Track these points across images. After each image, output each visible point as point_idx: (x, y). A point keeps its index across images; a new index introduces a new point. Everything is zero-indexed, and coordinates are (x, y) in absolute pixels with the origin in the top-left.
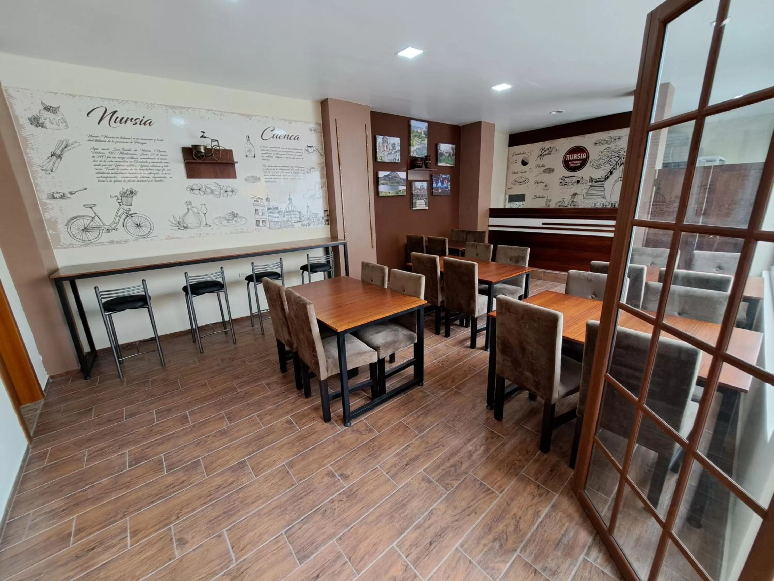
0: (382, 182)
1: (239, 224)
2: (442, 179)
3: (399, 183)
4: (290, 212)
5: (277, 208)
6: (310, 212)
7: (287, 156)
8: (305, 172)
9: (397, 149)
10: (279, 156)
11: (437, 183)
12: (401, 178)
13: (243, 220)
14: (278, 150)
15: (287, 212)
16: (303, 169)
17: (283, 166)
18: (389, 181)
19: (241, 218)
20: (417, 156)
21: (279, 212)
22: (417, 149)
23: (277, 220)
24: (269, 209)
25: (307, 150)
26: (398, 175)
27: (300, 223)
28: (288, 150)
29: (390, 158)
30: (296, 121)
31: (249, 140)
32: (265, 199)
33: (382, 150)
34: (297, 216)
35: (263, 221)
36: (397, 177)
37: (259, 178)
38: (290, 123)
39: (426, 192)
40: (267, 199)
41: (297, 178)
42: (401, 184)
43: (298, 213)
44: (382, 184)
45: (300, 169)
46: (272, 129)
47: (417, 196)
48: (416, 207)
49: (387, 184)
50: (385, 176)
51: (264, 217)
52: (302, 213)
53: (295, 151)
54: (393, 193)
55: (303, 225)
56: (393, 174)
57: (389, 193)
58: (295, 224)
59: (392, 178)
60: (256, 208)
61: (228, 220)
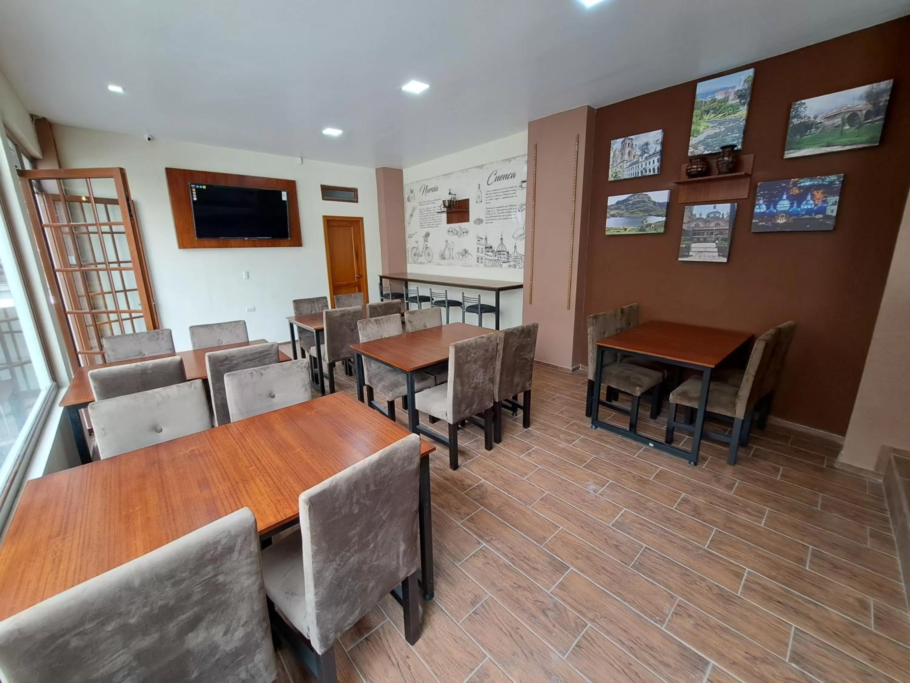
0: (612, 213)
1: (468, 259)
2: (796, 191)
3: (649, 212)
4: (500, 252)
5: (491, 247)
6: (517, 253)
7: (504, 196)
8: (517, 210)
9: (652, 152)
10: (497, 197)
11: (772, 201)
12: (654, 203)
13: (470, 256)
14: (497, 191)
15: (499, 252)
16: (515, 207)
17: (500, 207)
18: (627, 209)
19: (469, 254)
20: (706, 152)
21: (493, 251)
22: (709, 137)
23: (490, 258)
24: (486, 248)
25: (521, 186)
26: (649, 198)
27: (507, 264)
28: (505, 190)
29: (633, 171)
30: (514, 158)
31: (479, 188)
32: (484, 238)
33: (619, 161)
34: (506, 256)
35: (482, 259)
36: (644, 202)
37: (482, 221)
38: (509, 162)
39: (726, 226)
40: (486, 239)
41: (510, 217)
42: (654, 213)
43: (506, 253)
44: (613, 216)
45: (513, 207)
46: (495, 173)
47: (695, 234)
48: (688, 256)
49: (621, 216)
50: (618, 203)
51: (482, 255)
52: (510, 253)
53: (510, 189)
54: (632, 230)
55: (510, 266)
56: (637, 197)
57: (625, 229)
58: (504, 264)
59: (634, 204)
60: (479, 246)
61: (463, 255)
